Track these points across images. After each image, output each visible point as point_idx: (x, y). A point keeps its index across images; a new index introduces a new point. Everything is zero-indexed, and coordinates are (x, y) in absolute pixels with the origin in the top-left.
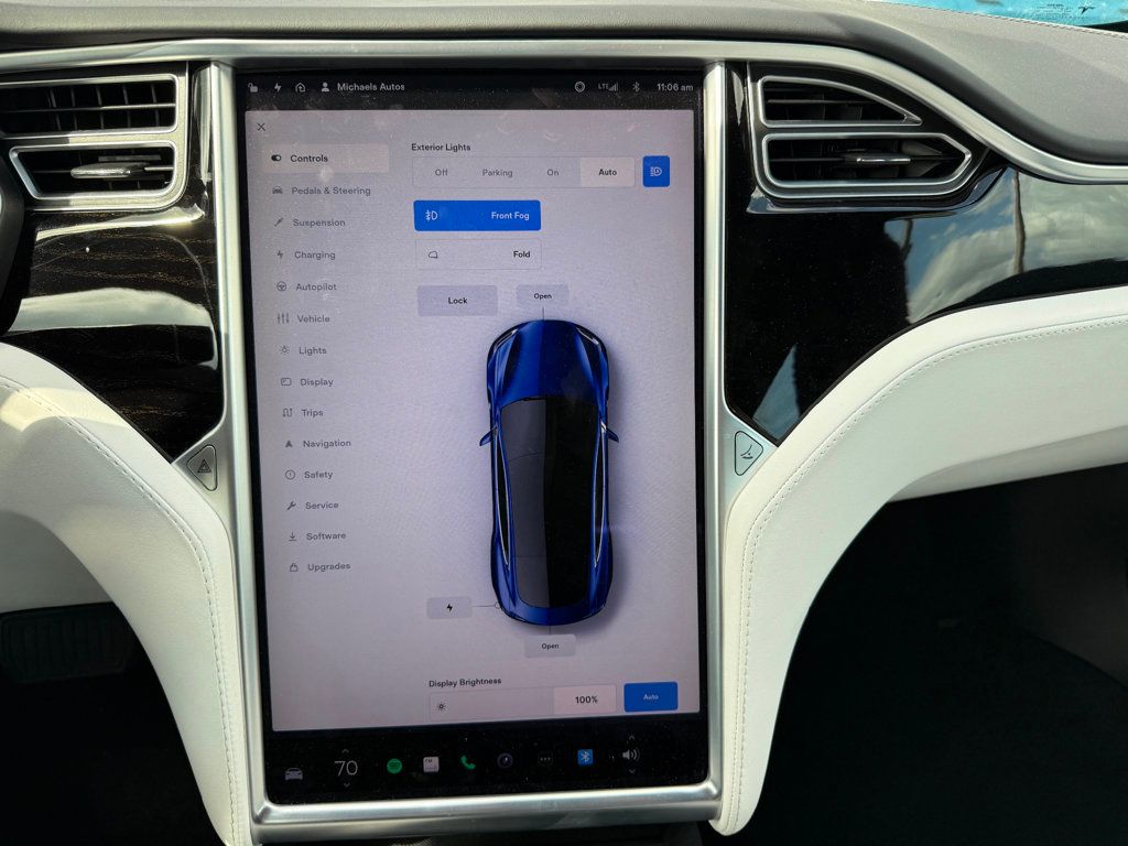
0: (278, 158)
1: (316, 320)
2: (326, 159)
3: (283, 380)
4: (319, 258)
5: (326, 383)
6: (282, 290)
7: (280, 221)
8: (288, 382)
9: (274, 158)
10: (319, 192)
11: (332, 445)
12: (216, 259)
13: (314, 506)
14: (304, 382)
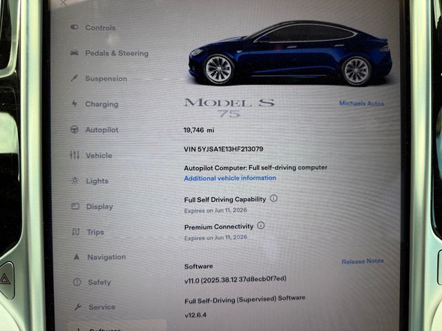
0: (76, 27)
1: (101, 156)
2: (114, 29)
3: (73, 204)
4: (105, 107)
5: (107, 207)
6: (74, 132)
7: (75, 77)
8: (76, 206)
9: (73, 27)
10: (107, 54)
11: (111, 258)
12: (19, 106)
13: (96, 308)
14: (90, 206)
